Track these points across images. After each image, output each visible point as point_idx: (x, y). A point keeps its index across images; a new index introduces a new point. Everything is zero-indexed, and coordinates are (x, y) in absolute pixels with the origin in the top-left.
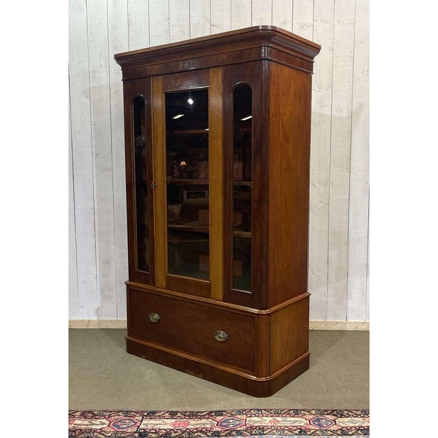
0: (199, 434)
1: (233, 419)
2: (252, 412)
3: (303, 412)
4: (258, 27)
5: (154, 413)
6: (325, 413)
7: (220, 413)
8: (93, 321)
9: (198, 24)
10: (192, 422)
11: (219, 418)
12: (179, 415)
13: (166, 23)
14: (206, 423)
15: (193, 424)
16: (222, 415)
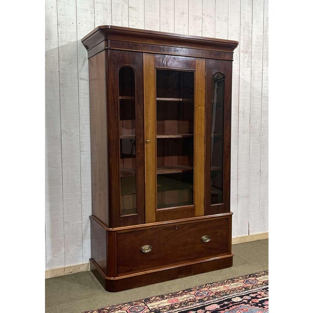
9: (119, 4)
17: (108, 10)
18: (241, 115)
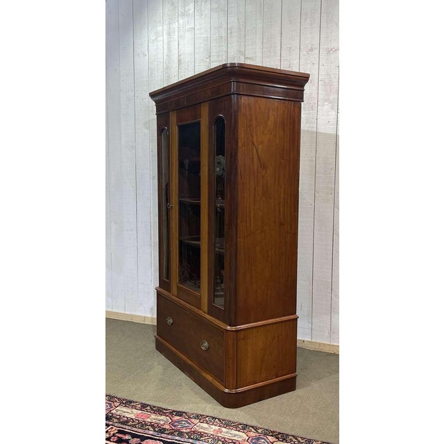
0: (150, 427)
1: (186, 421)
2: (207, 419)
3: (251, 428)
4: (235, 64)
5: (131, 402)
6: (271, 434)
7: (180, 414)
8: (148, 317)
10: (153, 416)
11: (177, 418)
12: (148, 408)
14: (162, 420)
15: (153, 418)
16: (181, 415)
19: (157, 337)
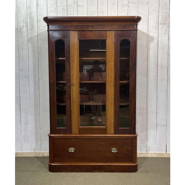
8: (19, 153)
9: (71, 5)
13: (56, 5)
17: (65, 9)
18: (159, 68)
19: (50, 164)
